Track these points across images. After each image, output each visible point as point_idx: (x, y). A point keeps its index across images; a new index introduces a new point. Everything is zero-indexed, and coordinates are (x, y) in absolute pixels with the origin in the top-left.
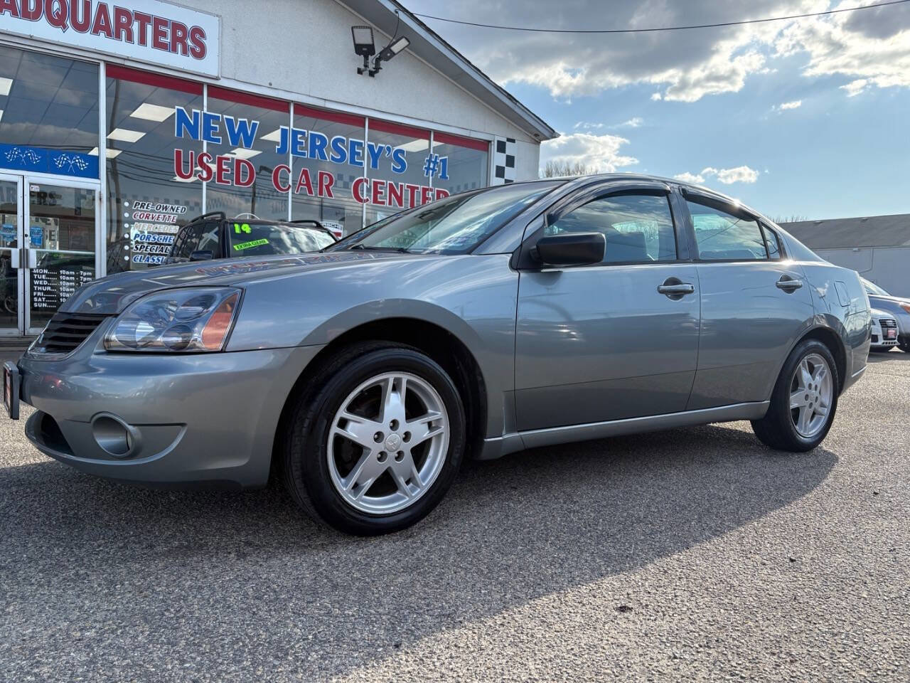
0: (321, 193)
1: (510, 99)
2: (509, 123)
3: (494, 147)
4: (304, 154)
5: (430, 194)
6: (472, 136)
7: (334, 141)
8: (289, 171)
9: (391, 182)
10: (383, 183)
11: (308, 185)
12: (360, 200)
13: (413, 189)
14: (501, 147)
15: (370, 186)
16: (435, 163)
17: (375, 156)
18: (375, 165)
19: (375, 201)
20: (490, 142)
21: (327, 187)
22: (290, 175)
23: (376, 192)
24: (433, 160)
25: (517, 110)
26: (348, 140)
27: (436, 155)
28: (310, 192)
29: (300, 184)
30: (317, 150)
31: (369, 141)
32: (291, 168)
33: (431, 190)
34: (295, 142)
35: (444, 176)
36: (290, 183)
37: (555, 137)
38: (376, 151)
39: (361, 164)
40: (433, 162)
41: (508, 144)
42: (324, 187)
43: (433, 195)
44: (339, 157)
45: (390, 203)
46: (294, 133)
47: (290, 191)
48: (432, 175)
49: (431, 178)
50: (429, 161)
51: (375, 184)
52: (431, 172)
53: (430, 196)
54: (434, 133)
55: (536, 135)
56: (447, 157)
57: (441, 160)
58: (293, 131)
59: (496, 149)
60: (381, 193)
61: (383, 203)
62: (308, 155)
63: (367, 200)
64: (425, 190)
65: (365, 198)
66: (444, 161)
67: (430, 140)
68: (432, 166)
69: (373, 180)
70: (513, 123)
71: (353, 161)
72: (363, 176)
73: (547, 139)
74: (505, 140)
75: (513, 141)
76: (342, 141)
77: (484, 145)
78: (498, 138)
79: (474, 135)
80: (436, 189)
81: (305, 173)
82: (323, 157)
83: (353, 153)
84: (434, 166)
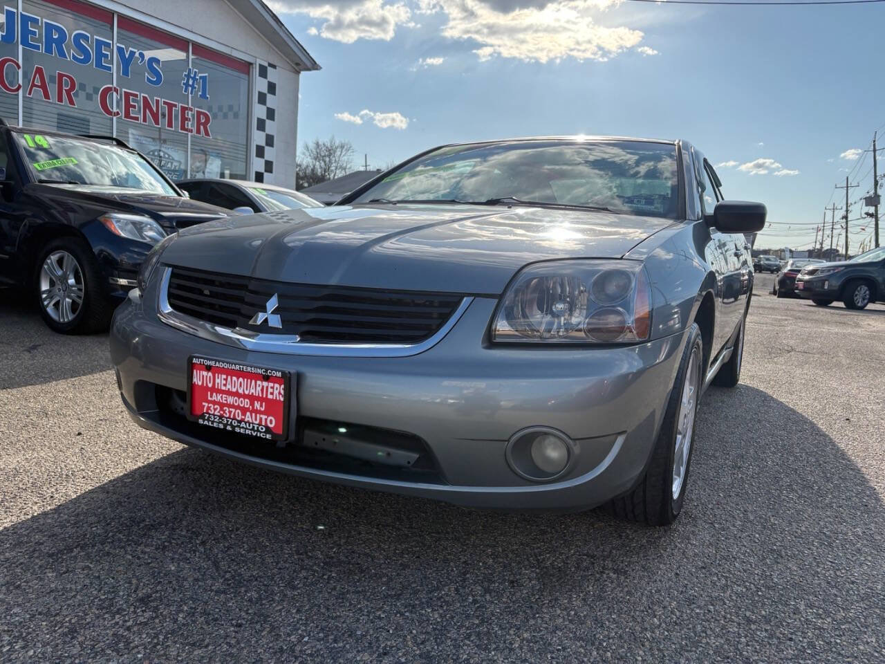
0: (60, 99)
1: (275, 20)
2: (270, 46)
3: (256, 71)
4: (38, 48)
5: (189, 114)
6: (233, 55)
7: (75, 35)
8: (19, 67)
9: (145, 95)
10: (136, 96)
11: (44, 86)
12: (109, 113)
13: (170, 106)
14: (263, 72)
15: (121, 97)
16: (194, 79)
17: (126, 62)
18: (126, 73)
19: (127, 115)
20: (251, 64)
21: (68, 92)
22: (20, 72)
23: (128, 106)
24: (192, 76)
25: (282, 34)
26: (92, 36)
27: (195, 70)
28: (47, 96)
29: (33, 85)
30: (54, 45)
31: (118, 42)
32: (20, 62)
33: (191, 110)
34: (25, 32)
35: (204, 96)
36: (21, 82)
37: (317, 69)
38: (127, 56)
39: (109, 69)
40: (192, 78)
41: (269, 69)
42: (64, 91)
43: (193, 115)
44: (83, 57)
45: (145, 120)
46: (25, 19)
47: (21, 92)
48: (191, 93)
49: (190, 95)
50: (188, 76)
51: (127, 95)
52: (190, 88)
53: (190, 116)
54: (193, 44)
55: (297, 64)
56: (206, 75)
57: (201, 77)
58: (22, 15)
59: (258, 73)
60: (134, 107)
61: (137, 119)
62: (42, 50)
63: (118, 113)
64: (184, 109)
65: (115, 110)
66: (204, 78)
67: (187, 52)
68: (191, 83)
69: (124, 90)
70: (274, 48)
71: (99, 64)
72: (113, 84)
73: (309, 69)
74: (266, 64)
75: (274, 67)
76: (86, 38)
77: (246, 67)
78: (259, 62)
79: (235, 54)
80: (196, 109)
81: (39, 71)
82: (62, 54)
83: (100, 55)
84: (193, 83)
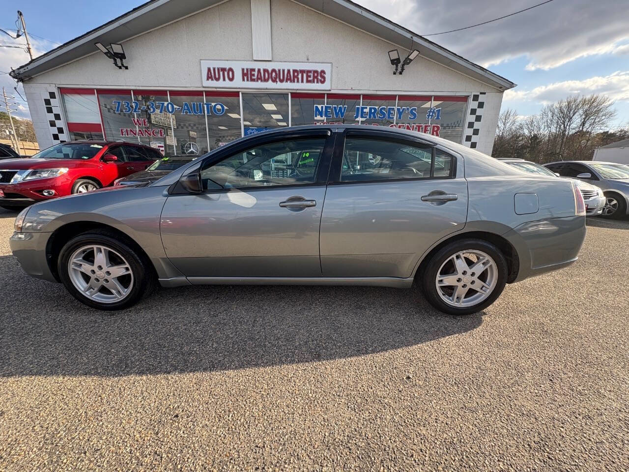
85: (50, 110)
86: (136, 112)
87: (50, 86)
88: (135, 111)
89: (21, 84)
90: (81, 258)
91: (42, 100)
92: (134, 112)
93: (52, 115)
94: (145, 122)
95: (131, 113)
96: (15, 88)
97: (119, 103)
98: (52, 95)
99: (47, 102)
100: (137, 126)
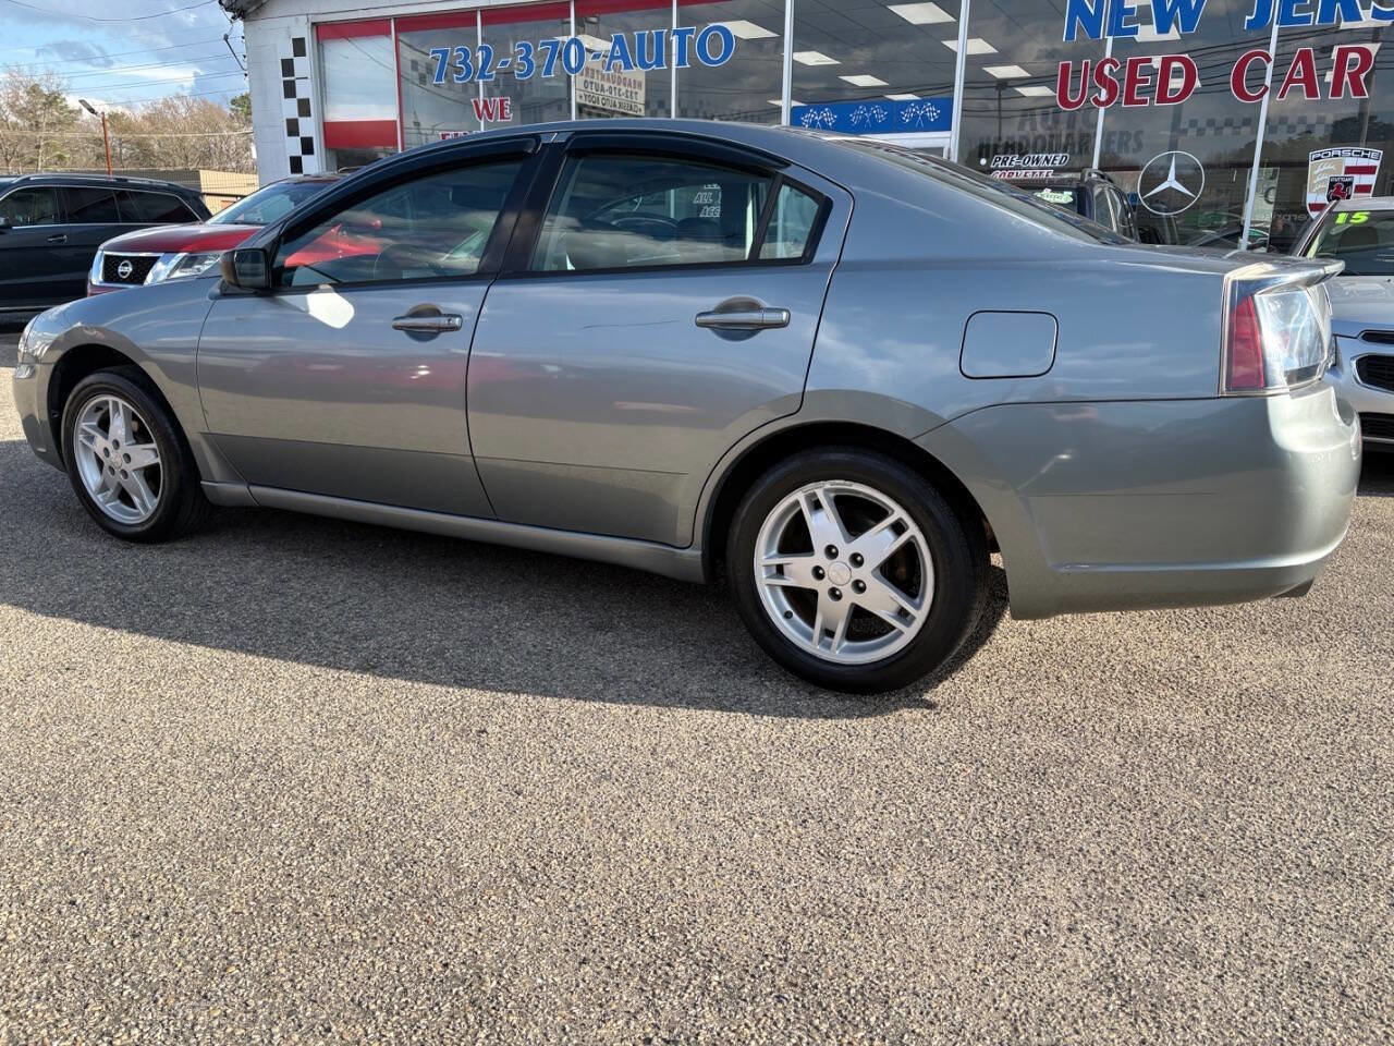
85: (290, 90)
86: (485, 77)
87: (297, 21)
88: (482, 76)
89: (240, 23)
90: (95, 423)
91: (277, 62)
92: (479, 78)
93: (293, 102)
94: (502, 109)
95: (472, 81)
96: (226, 38)
97: (445, 53)
98: (299, 46)
99: (288, 67)
100: (482, 122)
